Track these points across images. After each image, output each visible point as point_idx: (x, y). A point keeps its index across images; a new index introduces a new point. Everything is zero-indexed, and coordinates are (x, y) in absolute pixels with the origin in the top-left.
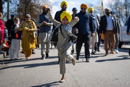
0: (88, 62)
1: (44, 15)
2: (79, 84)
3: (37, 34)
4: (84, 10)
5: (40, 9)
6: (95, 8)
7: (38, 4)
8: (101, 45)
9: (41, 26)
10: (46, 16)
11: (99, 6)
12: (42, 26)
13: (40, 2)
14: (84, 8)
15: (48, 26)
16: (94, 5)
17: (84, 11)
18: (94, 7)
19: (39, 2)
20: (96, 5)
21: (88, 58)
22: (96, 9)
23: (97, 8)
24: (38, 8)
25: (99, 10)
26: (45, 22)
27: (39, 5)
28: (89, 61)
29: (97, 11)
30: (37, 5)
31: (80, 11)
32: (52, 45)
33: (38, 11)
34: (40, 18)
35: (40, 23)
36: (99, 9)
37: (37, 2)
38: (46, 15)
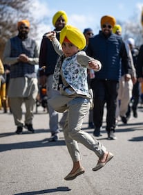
0: (112, 139)
1: (20, 40)
2: (94, 184)
3: (4, 80)
4: (108, 28)
5: (12, 32)
6: (126, 29)
7: (9, 20)
8: (139, 105)
9: (13, 63)
10: (24, 43)
11: (134, 25)
12: (17, 64)
13: (12, 16)
14: (107, 25)
15: (30, 64)
16: (125, 23)
17: (107, 31)
18: (124, 26)
19: (9, 17)
20: (128, 22)
21: (112, 132)
22: (128, 32)
23: (131, 29)
24: (8, 28)
25: (133, 33)
26: (24, 55)
27: (11, 22)
28: (114, 138)
29: (132, 35)
30: (7, 22)
31: (100, 31)
32: (37, 106)
33: (8, 35)
34: (11, 47)
35: (11, 56)
36: (134, 30)
37: (7, 16)
38: (24, 40)
